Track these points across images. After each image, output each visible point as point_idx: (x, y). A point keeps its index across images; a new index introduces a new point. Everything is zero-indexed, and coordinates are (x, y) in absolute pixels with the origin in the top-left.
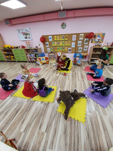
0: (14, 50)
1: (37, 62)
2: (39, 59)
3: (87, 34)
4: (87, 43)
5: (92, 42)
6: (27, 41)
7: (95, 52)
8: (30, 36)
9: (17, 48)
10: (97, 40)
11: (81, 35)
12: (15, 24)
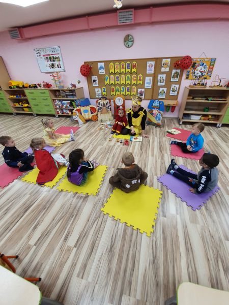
0: (29, 91)
1: (74, 117)
2: (77, 110)
3: (178, 60)
4: (177, 80)
5: (187, 78)
6: (55, 74)
7: (193, 99)
8: (61, 63)
9: (35, 87)
10: (198, 73)
11: (164, 60)
12: (30, 39)
